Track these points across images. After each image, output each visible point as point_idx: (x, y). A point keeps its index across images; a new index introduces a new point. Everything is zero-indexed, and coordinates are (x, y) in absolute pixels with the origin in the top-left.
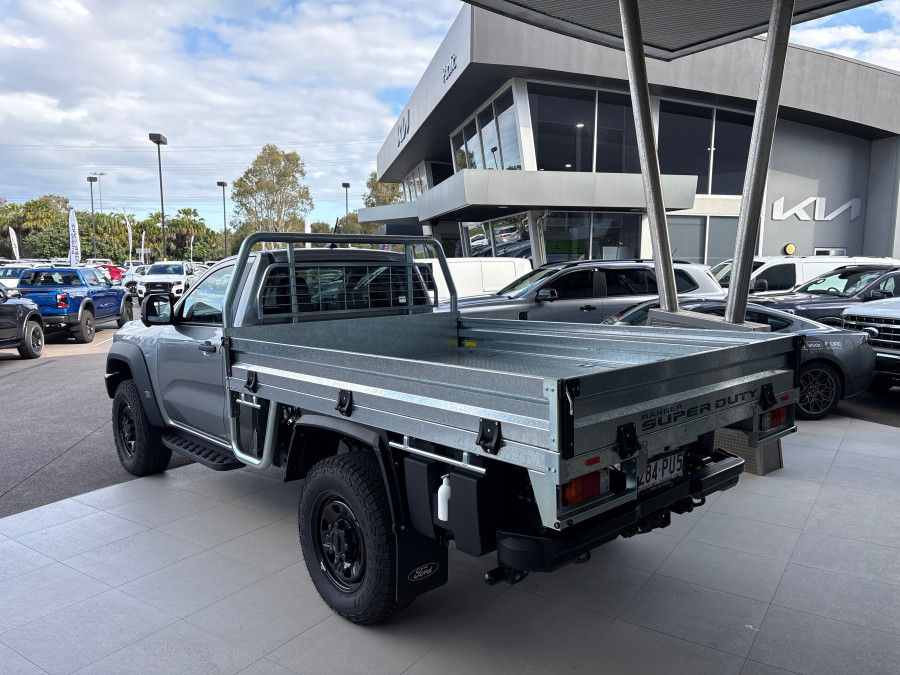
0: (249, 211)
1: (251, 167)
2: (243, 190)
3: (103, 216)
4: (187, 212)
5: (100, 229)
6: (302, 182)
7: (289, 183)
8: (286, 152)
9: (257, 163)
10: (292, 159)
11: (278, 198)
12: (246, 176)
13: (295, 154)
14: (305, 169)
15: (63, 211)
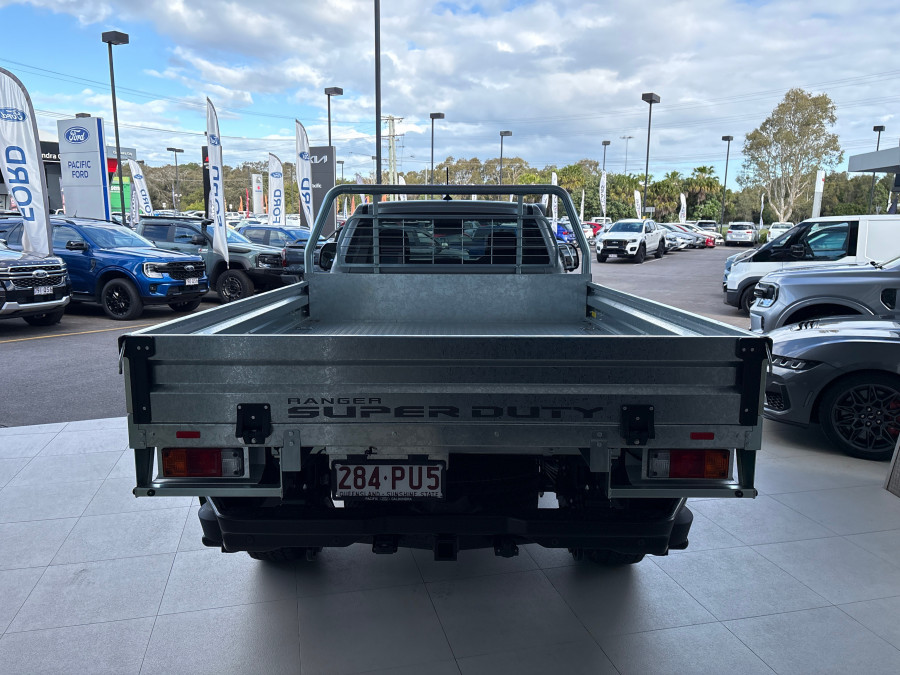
0: (761, 165)
1: (770, 115)
2: (756, 143)
3: (624, 177)
4: (702, 170)
5: (620, 189)
6: (829, 129)
7: (814, 132)
8: (814, 95)
9: (776, 113)
10: (822, 104)
11: (796, 149)
12: (763, 128)
13: (824, 97)
14: (835, 113)
15: (594, 174)
